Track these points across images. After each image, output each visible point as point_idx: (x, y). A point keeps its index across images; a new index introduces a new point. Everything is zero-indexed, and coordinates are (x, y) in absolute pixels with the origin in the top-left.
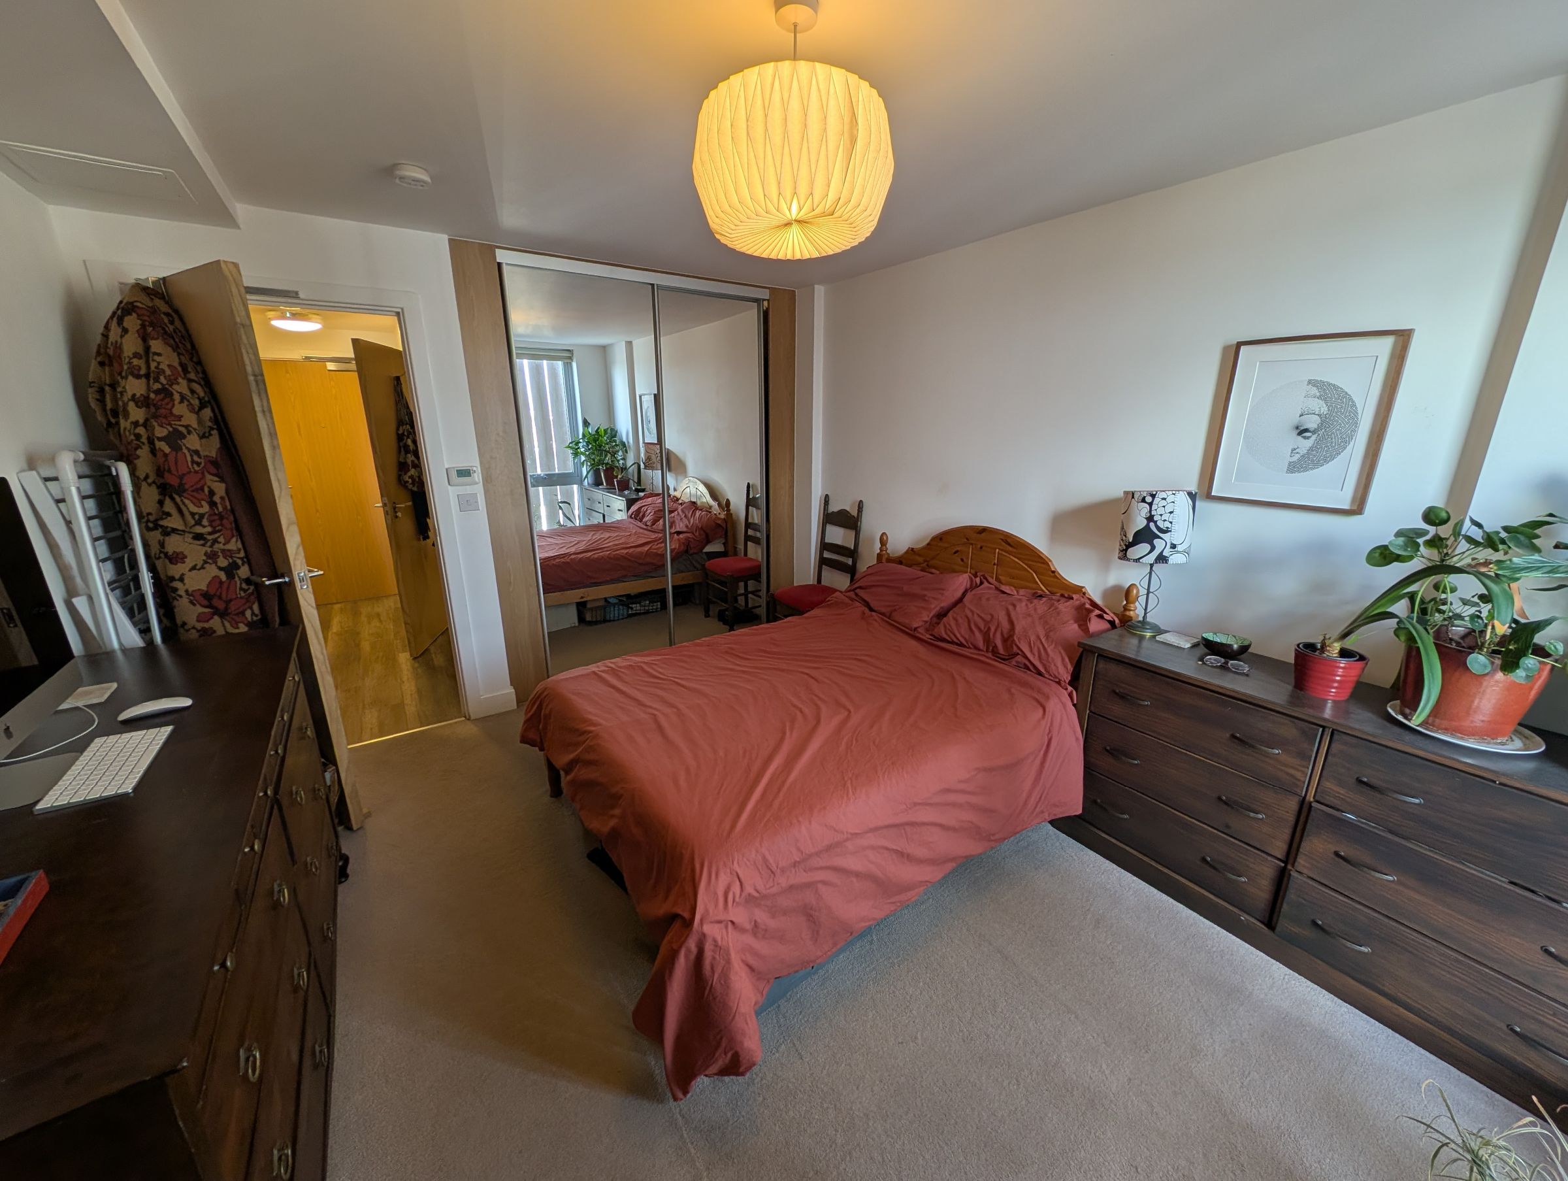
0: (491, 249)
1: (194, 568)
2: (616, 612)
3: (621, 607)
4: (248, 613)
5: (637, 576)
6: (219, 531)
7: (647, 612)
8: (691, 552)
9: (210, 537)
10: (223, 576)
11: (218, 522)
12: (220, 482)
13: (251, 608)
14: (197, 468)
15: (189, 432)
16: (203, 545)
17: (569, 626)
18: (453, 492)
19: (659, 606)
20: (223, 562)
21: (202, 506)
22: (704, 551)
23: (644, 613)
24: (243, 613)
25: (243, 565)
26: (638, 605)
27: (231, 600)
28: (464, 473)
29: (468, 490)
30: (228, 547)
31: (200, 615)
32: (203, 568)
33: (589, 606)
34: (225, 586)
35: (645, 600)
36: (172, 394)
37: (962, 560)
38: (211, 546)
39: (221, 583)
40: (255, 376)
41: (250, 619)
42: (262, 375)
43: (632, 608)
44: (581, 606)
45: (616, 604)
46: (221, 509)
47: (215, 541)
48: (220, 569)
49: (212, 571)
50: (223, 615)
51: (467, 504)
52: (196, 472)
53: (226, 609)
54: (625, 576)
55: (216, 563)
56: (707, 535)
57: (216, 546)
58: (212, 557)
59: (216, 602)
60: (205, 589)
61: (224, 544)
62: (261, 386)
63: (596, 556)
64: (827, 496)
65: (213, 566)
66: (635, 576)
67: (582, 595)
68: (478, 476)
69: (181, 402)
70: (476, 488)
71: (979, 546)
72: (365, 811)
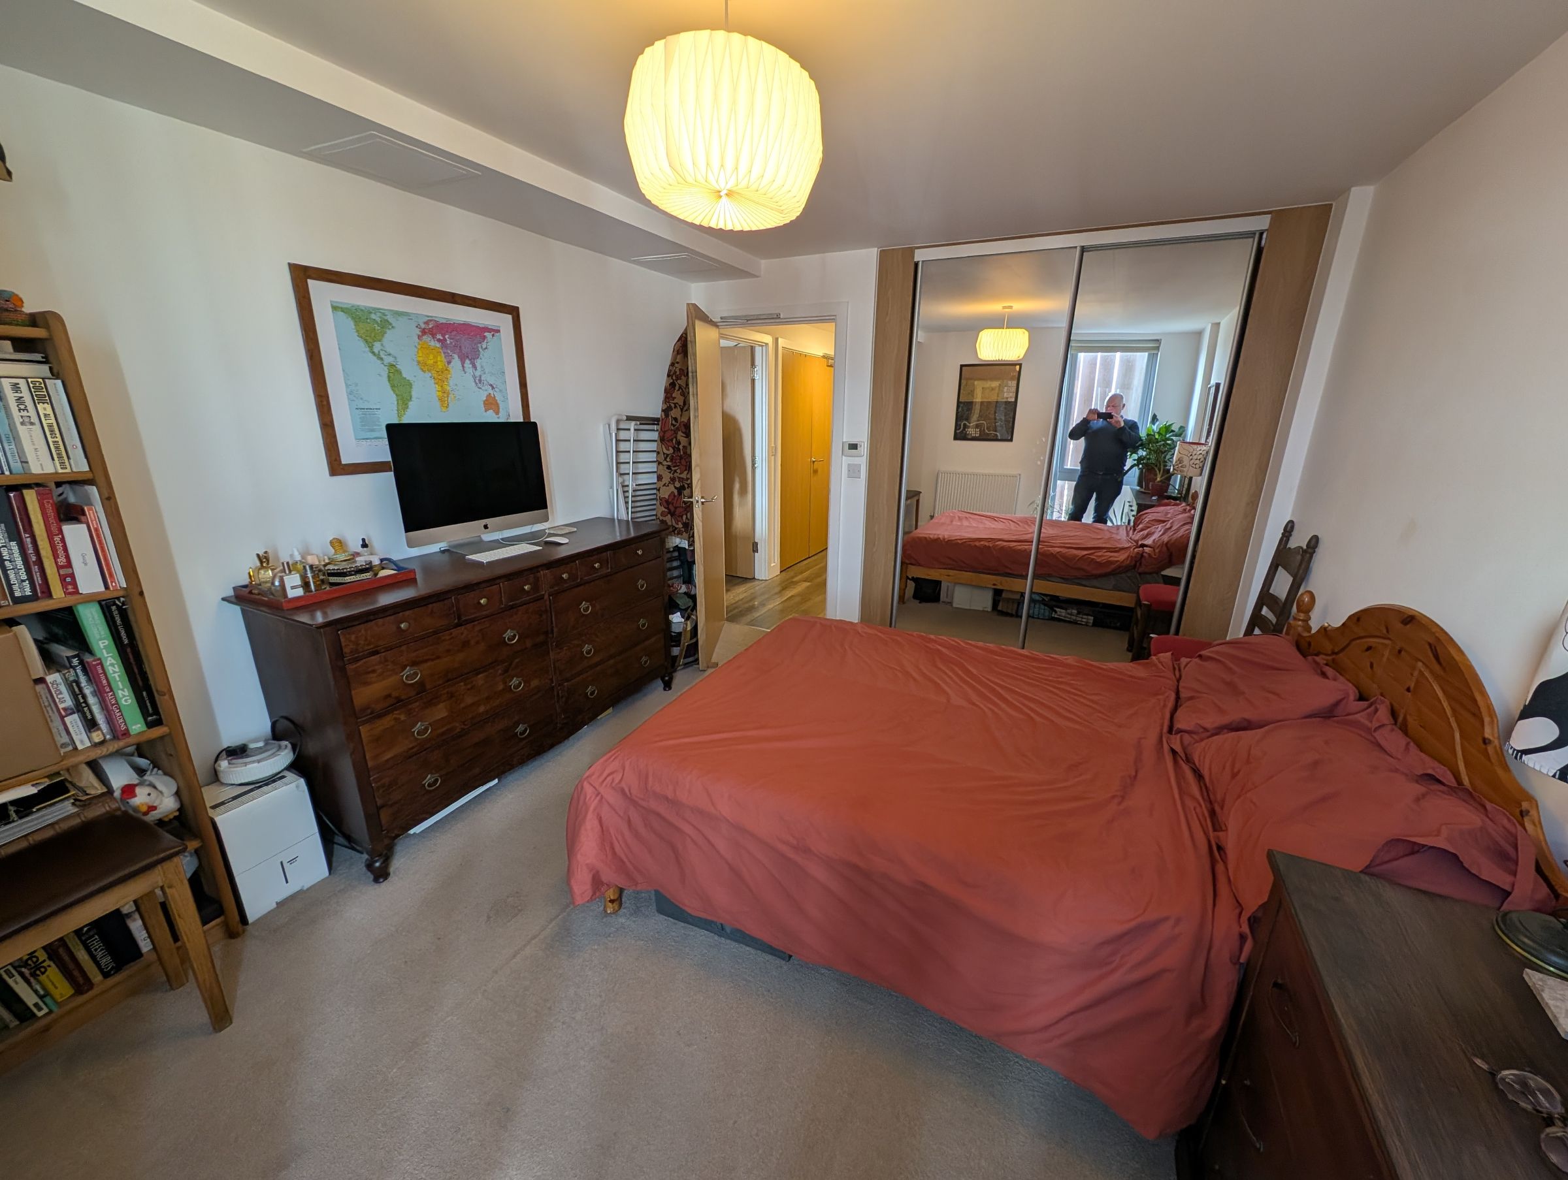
0: (911, 251)
1: (664, 485)
2: (1036, 610)
3: (1042, 607)
4: (684, 517)
5: (1065, 580)
6: (678, 466)
7: (1075, 623)
8: (1141, 570)
9: (673, 469)
10: (676, 492)
11: (678, 461)
12: (685, 437)
13: (687, 515)
14: (672, 428)
15: (675, 407)
16: (670, 473)
17: (981, 609)
18: (846, 461)
19: (1092, 621)
20: (678, 484)
21: (669, 450)
22: (1164, 573)
23: (1070, 622)
24: (682, 517)
25: (688, 488)
26: (1063, 611)
27: (677, 507)
28: (854, 447)
29: (856, 461)
30: (681, 476)
31: (663, 512)
32: (668, 486)
33: (1004, 595)
34: (676, 498)
35: (1072, 609)
36: (675, 385)
37: (1372, 666)
38: (673, 474)
39: (675, 496)
40: (692, 373)
41: (684, 521)
42: (696, 372)
43: (1056, 612)
44: (998, 593)
45: (1038, 601)
46: (682, 453)
47: (675, 471)
48: (676, 488)
49: (671, 488)
50: (673, 515)
51: (853, 472)
52: (672, 430)
53: (675, 512)
54: (1050, 575)
55: (674, 483)
56: (1171, 555)
57: (675, 474)
58: (673, 480)
59: (670, 506)
60: (667, 497)
61: (680, 474)
62: (695, 380)
63: (1020, 548)
64: (1291, 522)
65: (673, 486)
66: (1063, 578)
67: (995, 582)
68: (864, 449)
69: (678, 390)
70: (862, 460)
71: (1398, 648)
72: (713, 660)
